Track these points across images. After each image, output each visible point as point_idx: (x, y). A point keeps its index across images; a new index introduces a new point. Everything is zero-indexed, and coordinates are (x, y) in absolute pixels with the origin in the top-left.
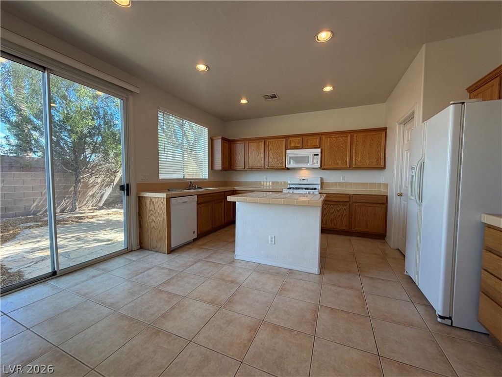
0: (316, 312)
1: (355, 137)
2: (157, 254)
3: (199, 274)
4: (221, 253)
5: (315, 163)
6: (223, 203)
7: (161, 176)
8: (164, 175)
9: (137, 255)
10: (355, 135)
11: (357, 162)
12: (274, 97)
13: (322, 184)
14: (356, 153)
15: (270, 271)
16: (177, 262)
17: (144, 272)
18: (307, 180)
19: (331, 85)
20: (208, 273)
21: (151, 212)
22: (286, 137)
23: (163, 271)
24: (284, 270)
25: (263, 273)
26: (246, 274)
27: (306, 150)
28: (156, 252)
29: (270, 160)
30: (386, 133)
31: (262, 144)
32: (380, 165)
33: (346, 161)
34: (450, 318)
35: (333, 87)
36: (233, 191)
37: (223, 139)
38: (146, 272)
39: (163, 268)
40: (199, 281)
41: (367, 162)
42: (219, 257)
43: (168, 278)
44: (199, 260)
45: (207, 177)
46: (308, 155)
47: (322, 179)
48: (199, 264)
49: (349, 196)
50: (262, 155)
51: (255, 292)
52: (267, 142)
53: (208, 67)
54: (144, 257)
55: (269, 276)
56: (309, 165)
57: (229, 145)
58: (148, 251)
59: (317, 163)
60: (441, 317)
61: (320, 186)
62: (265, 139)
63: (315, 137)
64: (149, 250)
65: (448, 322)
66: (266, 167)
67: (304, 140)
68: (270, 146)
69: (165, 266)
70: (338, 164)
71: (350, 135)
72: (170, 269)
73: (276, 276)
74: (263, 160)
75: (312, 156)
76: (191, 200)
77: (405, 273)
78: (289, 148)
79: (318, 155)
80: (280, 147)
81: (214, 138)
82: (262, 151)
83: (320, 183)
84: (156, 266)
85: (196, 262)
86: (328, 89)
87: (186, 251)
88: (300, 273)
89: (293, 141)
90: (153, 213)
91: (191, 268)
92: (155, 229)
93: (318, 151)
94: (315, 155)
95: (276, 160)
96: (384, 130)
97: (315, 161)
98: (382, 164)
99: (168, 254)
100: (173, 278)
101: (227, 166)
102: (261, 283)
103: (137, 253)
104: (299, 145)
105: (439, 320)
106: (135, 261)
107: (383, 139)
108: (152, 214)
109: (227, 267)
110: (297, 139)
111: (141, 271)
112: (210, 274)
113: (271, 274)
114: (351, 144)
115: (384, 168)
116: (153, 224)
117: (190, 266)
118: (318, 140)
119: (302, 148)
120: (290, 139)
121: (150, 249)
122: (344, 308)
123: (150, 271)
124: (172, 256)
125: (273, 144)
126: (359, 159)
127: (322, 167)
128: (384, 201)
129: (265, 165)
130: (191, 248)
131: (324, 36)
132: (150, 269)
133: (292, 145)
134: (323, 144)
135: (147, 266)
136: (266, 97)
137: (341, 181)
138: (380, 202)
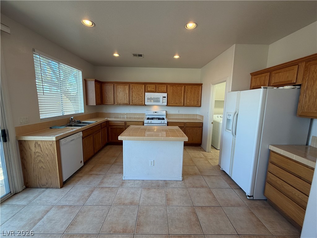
0: (195, 213)
1: (186, 88)
2: (48, 191)
3: (101, 204)
4: (110, 176)
5: (164, 102)
6: (101, 132)
7: (42, 117)
8: (45, 115)
9: (26, 198)
10: (186, 86)
11: (187, 103)
12: (140, 55)
13: (167, 115)
14: (187, 97)
15: (153, 185)
16: (74, 196)
17: (43, 217)
18: (158, 112)
19: (179, 55)
20: (108, 200)
21: (37, 154)
22: (145, 84)
23: (64, 210)
24: (161, 182)
25: (149, 189)
26: (138, 193)
27: (158, 93)
28: (47, 188)
29: (134, 99)
30: (202, 87)
31: (127, 87)
32: (198, 104)
33: (181, 102)
34: (253, 196)
35: (179, 56)
36: (107, 121)
37: (96, 81)
38: (45, 217)
39: (62, 207)
40: (104, 211)
41: (192, 103)
42: (111, 181)
43: (72, 217)
44: (95, 188)
45: (83, 111)
46: (159, 97)
47: (166, 112)
48: (96, 193)
49: (184, 123)
50: (128, 95)
51: (152, 208)
52: (131, 86)
53: (93, 23)
54: (35, 198)
55: (154, 190)
56: (160, 103)
57: (100, 85)
58: (37, 190)
59: (165, 103)
60: (249, 196)
61: (165, 116)
62: (129, 84)
63: (164, 86)
64: (37, 188)
65: (252, 198)
66: (131, 103)
67: (157, 87)
68: (133, 89)
69: (63, 203)
70: (177, 103)
71: (184, 86)
72: (71, 206)
73: (158, 188)
74: (128, 98)
75: (162, 97)
76: (77, 137)
77: (221, 169)
78: (147, 91)
79: (165, 97)
80: (140, 90)
81: (88, 79)
82: (127, 92)
83: (165, 114)
84: (53, 206)
85: (92, 191)
86: (177, 57)
87: (78, 180)
88: (172, 182)
89: (150, 87)
90: (40, 154)
91: (90, 199)
92: (44, 169)
93: (165, 95)
94: (164, 97)
95: (138, 99)
96: (201, 85)
97: (164, 101)
98: (200, 104)
99: (61, 188)
100: (77, 215)
101: (100, 102)
102: (152, 199)
103: (24, 195)
104: (154, 90)
105: (248, 198)
106: (25, 206)
107: (200, 90)
108: (38, 156)
109: (121, 190)
110: (152, 85)
111: (38, 218)
112: (110, 201)
113: (155, 188)
114: (184, 92)
115: (200, 106)
116: (40, 165)
117: (89, 196)
118: (165, 87)
119: (155, 92)
120: (148, 85)
121: (39, 186)
122: (207, 205)
123: (49, 214)
124: (66, 190)
125: (136, 88)
126: (188, 101)
127: (167, 105)
128: (201, 126)
129: (130, 102)
130: (81, 177)
131: (191, 26)
132: (48, 211)
133: (149, 89)
134: (169, 91)
135: (42, 208)
136: (135, 55)
137: (177, 113)
138: (199, 126)
